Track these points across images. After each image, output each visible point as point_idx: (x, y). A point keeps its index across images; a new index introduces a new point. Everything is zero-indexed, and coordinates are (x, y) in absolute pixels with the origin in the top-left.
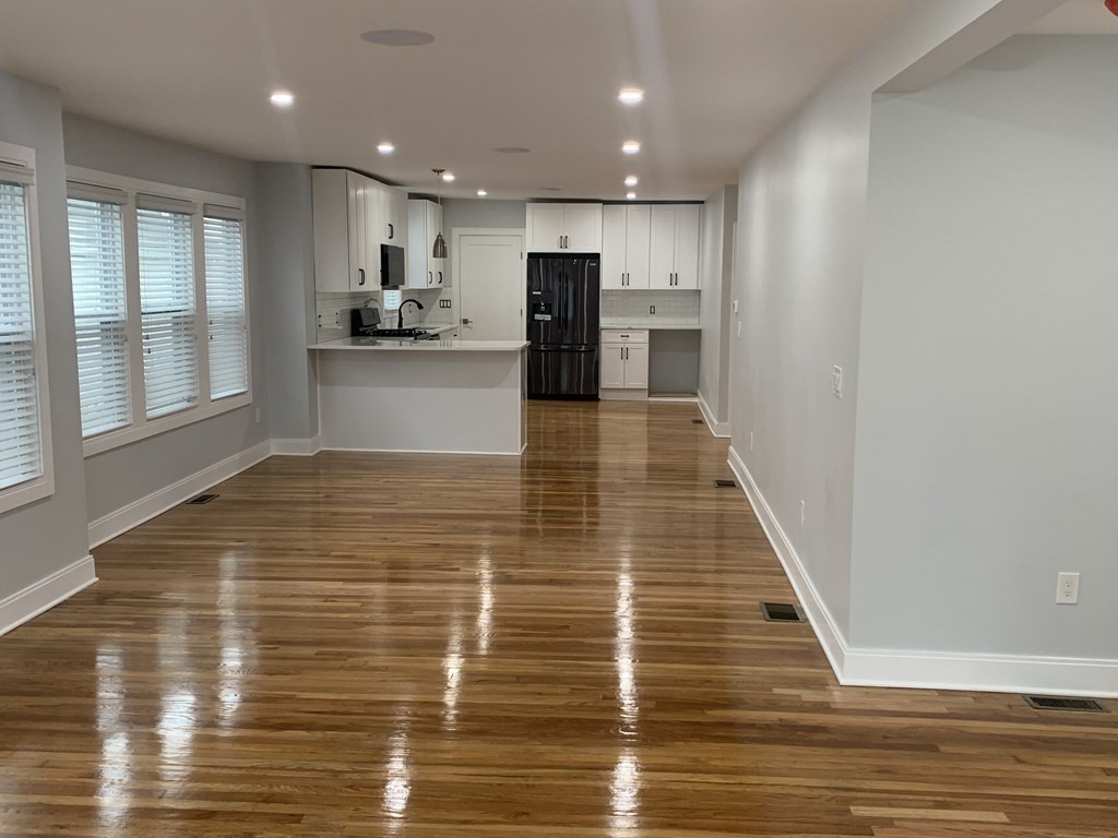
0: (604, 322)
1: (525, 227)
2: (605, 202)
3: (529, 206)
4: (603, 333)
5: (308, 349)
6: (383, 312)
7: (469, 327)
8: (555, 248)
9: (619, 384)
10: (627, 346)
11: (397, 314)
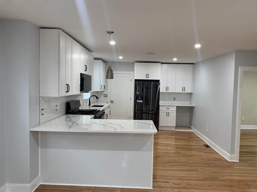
0: (161, 103)
1: (134, 71)
2: (162, 63)
3: (136, 64)
5: (30, 131)
6: (83, 101)
7: (113, 103)
8: (144, 78)
9: (166, 125)
10: (168, 111)
11: (89, 100)
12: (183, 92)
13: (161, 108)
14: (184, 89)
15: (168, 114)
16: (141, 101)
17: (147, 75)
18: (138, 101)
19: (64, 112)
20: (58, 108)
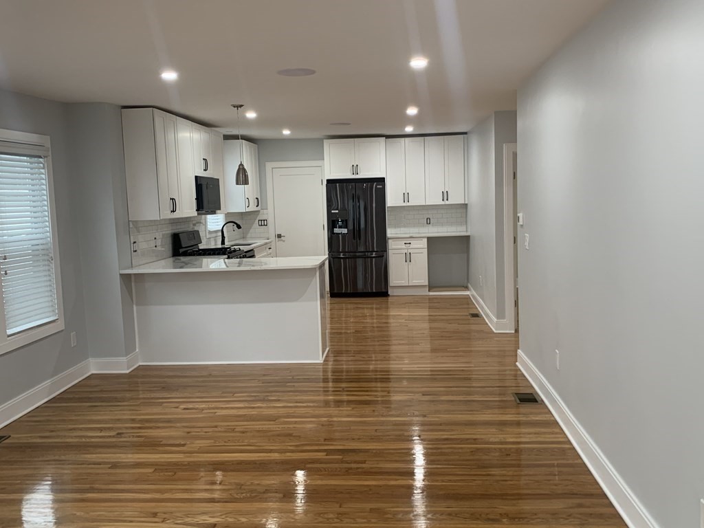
0: (390, 232)
1: (324, 159)
2: (388, 137)
3: (326, 143)
4: (390, 242)
5: (120, 274)
6: (207, 233)
7: (282, 240)
8: (348, 175)
9: (404, 283)
10: (410, 251)
11: (220, 234)
12: (443, 203)
13: (391, 245)
14: (445, 195)
15: (408, 258)
16: (345, 231)
17: (355, 169)
18: (337, 230)
19: (170, 252)
20: (159, 242)
